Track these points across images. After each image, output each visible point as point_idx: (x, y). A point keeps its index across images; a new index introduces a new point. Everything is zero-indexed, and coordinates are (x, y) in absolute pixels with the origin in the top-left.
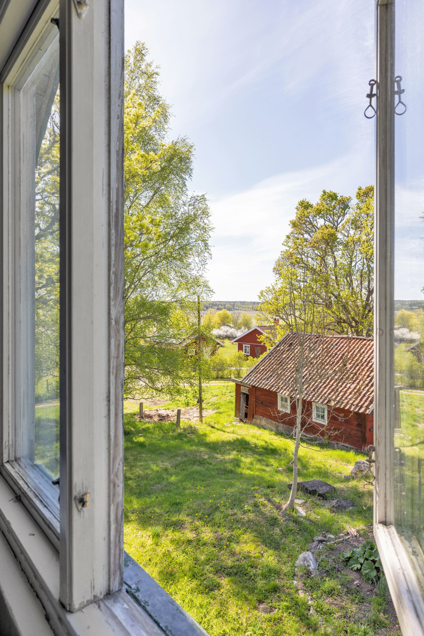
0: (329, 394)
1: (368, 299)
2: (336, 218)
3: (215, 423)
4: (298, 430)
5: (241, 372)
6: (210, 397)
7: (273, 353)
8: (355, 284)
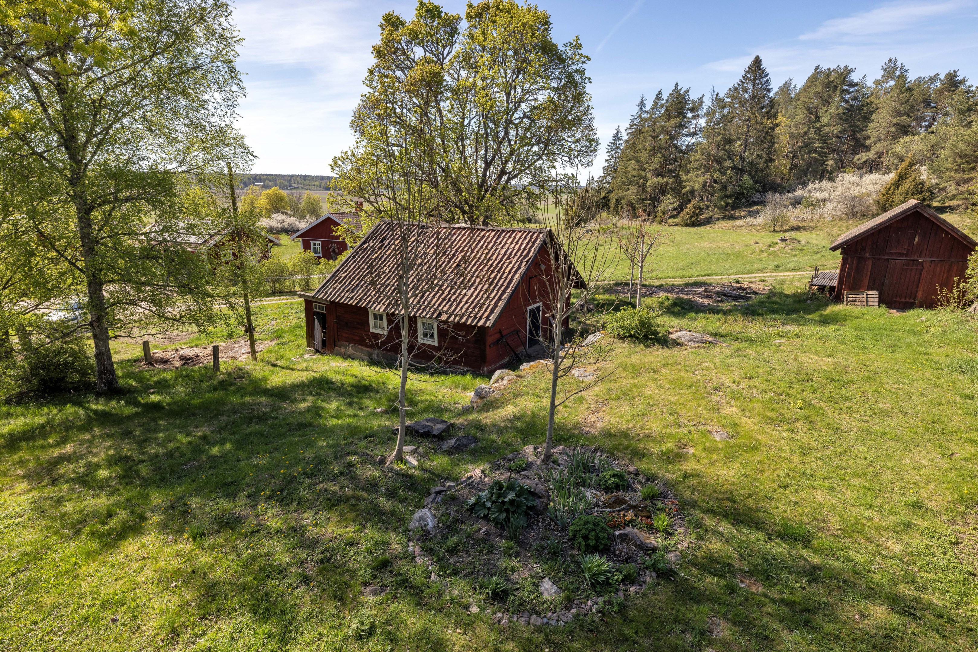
0: (440, 305)
1: (484, 175)
2: (440, 49)
3: (277, 359)
4: (404, 357)
5: (311, 281)
6: (266, 321)
7: (357, 253)
8: (469, 151)
